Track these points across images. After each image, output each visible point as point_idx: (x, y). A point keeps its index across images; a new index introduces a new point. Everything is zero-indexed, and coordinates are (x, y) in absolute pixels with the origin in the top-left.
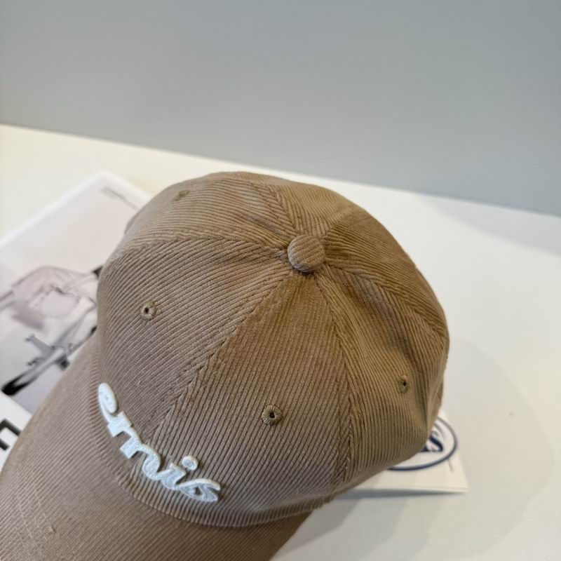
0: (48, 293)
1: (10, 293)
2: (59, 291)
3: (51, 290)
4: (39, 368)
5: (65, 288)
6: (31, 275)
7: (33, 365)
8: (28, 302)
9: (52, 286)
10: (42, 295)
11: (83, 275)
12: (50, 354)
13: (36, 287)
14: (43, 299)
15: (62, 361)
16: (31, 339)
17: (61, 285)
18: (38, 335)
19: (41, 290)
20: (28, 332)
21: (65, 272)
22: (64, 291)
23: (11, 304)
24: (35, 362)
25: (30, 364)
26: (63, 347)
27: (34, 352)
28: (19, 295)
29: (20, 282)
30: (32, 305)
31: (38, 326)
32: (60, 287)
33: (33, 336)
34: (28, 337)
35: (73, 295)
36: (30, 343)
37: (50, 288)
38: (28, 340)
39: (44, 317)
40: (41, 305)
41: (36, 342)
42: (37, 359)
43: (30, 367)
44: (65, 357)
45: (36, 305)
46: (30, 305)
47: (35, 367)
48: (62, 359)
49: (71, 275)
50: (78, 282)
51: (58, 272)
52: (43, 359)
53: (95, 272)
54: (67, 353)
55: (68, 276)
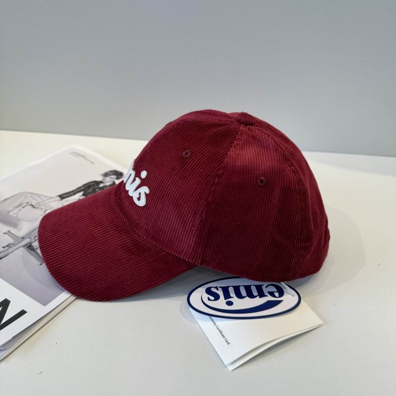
0: (24, 207)
2: (33, 206)
3: (26, 205)
4: (10, 250)
5: (36, 204)
6: (15, 196)
7: (6, 248)
8: (9, 212)
9: (28, 203)
10: (20, 208)
11: (52, 198)
12: (20, 242)
13: (17, 203)
14: (20, 210)
15: (27, 247)
16: (8, 233)
18: (13, 231)
19: (20, 205)
20: (6, 229)
21: (39, 195)
25: (4, 247)
26: (30, 238)
27: (11, 241)
28: (3, 208)
30: (11, 214)
32: (33, 204)
33: (9, 231)
34: (5, 232)
35: (42, 209)
36: (6, 235)
37: (26, 204)
38: (5, 233)
39: (19, 220)
40: (17, 214)
41: (10, 235)
42: (10, 244)
43: (4, 249)
44: (31, 243)
45: (14, 214)
46: (10, 214)
47: (7, 249)
48: (28, 244)
49: (43, 198)
50: (46, 202)
51: (33, 196)
52: (14, 244)
53: (60, 196)
54: (32, 241)
55: (40, 198)
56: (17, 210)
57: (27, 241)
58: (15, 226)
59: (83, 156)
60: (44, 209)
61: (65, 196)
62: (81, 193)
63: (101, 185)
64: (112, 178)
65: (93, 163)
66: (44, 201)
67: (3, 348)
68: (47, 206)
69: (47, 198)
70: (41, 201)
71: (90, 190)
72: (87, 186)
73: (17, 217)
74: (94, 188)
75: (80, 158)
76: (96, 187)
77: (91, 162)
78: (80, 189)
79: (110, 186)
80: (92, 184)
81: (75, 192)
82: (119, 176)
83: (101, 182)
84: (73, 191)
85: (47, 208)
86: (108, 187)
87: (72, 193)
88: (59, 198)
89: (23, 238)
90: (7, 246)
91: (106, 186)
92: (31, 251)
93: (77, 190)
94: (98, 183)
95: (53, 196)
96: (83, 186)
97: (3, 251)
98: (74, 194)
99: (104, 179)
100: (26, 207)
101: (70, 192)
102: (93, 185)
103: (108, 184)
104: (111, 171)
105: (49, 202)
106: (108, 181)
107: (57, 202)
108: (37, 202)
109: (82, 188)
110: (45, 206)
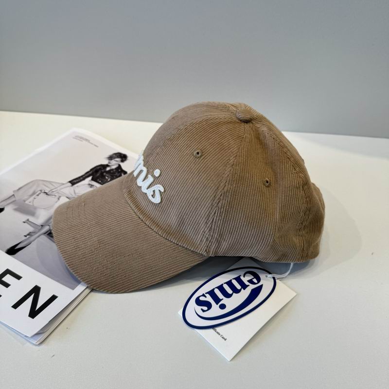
0: (38, 195)
5: (49, 191)
7: (28, 236)
8: (25, 201)
9: (41, 191)
11: (63, 184)
12: (40, 230)
13: (31, 192)
14: (35, 198)
15: (48, 235)
16: (26, 222)
18: (32, 219)
19: (34, 193)
20: (25, 217)
25: (25, 236)
26: (49, 226)
27: (31, 229)
28: (18, 197)
32: (46, 191)
33: (28, 220)
34: (24, 221)
36: (26, 224)
37: (40, 192)
38: (24, 222)
39: (35, 208)
40: (33, 202)
41: (30, 223)
42: (30, 233)
43: (26, 238)
44: (50, 230)
45: (30, 202)
46: (26, 202)
47: (29, 238)
48: (48, 231)
49: (54, 184)
50: (59, 188)
51: (45, 183)
52: (34, 233)
53: (70, 182)
54: (51, 229)
55: (52, 185)
56: (32, 198)
57: (46, 228)
58: (33, 214)
59: (86, 140)
60: (58, 196)
61: (75, 181)
62: (90, 178)
63: (108, 169)
64: (117, 161)
65: (97, 146)
66: (56, 188)
67: (41, 332)
68: (60, 192)
69: (58, 185)
70: (53, 188)
71: (98, 175)
72: (94, 170)
73: (33, 206)
74: (101, 172)
75: (84, 142)
76: (103, 171)
77: (95, 145)
78: (88, 174)
79: (116, 169)
80: (98, 168)
81: (84, 176)
82: (124, 159)
83: (107, 166)
84: (82, 176)
85: (60, 195)
86: (114, 170)
87: (81, 178)
88: (70, 184)
89: (42, 226)
90: (28, 235)
91: (112, 170)
92: (51, 238)
93: (86, 175)
94: (104, 167)
95: (64, 183)
96: (91, 170)
97: (25, 240)
98: (84, 179)
99: (109, 163)
100: (40, 195)
101: (79, 177)
102: (100, 169)
103: (114, 167)
104: (115, 154)
105: (61, 189)
106: (114, 164)
107: (68, 188)
108: (49, 190)
109: (90, 173)
110: (58, 193)
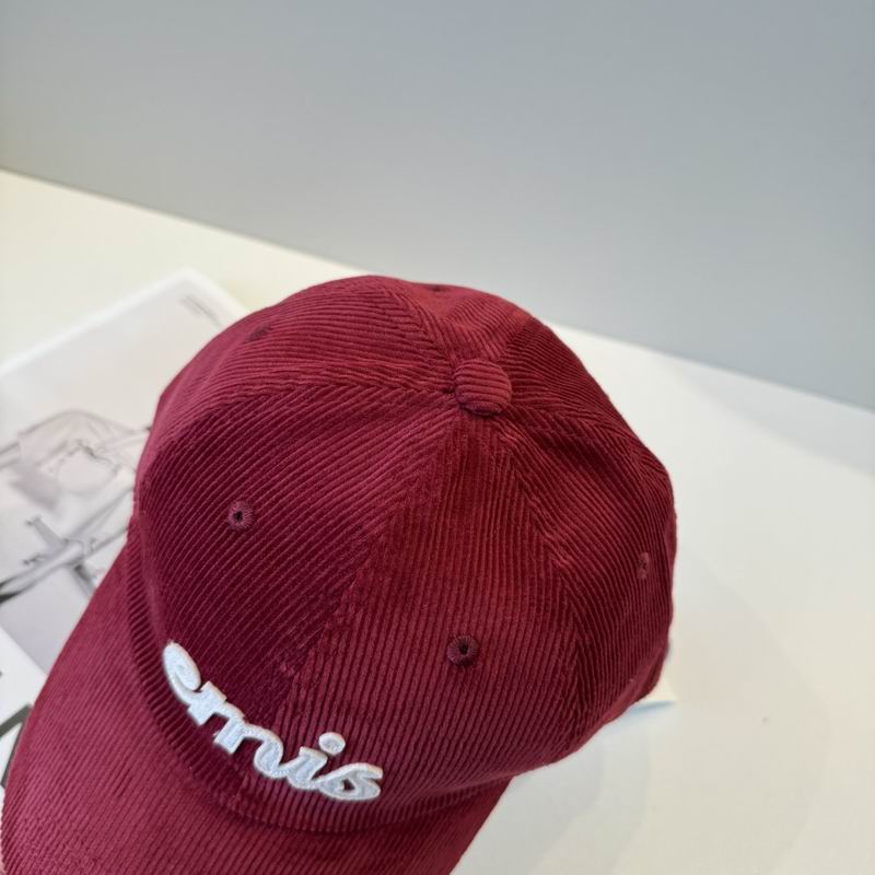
0: (71, 454)
1: (15, 446)
2: (90, 452)
3: (77, 449)
4: (39, 572)
5: (98, 448)
6: (50, 420)
7: (32, 565)
8: (39, 464)
9: (80, 442)
10: (61, 455)
11: (131, 432)
12: (59, 552)
13: (54, 441)
14: (62, 461)
15: (75, 565)
16: (34, 523)
17: (93, 443)
18: (47, 519)
19: (62, 447)
20: (32, 511)
21: (104, 423)
22: (96, 454)
23: (12, 464)
24: (35, 560)
25: (26, 562)
26: (82, 543)
27: (37, 545)
28: (27, 450)
29: (33, 429)
30: (44, 469)
31: (49, 503)
33: (38, 519)
34: (30, 520)
35: (109, 461)
36: (32, 528)
37: (76, 445)
38: (30, 524)
39: (60, 490)
40: (57, 471)
41: (41, 529)
42: (39, 556)
43: (26, 568)
44: (82, 558)
48: (77, 560)
49: (112, 429)
50: (120, 443)
51: (92, 423)
52: (46, 557)
55: (108, 429)
66: (115, 441)
68: (121, 454)
73: (56, 482)
85: (119, 461)
89: (67, 540)
90: (34, 560)
92: (82, 582)
100: (75, 454)
105: (126, 445)
110: (117, 455)
